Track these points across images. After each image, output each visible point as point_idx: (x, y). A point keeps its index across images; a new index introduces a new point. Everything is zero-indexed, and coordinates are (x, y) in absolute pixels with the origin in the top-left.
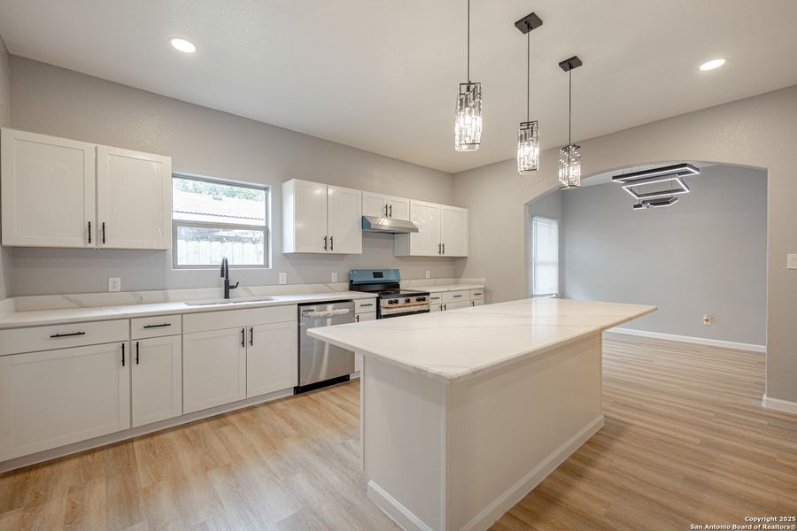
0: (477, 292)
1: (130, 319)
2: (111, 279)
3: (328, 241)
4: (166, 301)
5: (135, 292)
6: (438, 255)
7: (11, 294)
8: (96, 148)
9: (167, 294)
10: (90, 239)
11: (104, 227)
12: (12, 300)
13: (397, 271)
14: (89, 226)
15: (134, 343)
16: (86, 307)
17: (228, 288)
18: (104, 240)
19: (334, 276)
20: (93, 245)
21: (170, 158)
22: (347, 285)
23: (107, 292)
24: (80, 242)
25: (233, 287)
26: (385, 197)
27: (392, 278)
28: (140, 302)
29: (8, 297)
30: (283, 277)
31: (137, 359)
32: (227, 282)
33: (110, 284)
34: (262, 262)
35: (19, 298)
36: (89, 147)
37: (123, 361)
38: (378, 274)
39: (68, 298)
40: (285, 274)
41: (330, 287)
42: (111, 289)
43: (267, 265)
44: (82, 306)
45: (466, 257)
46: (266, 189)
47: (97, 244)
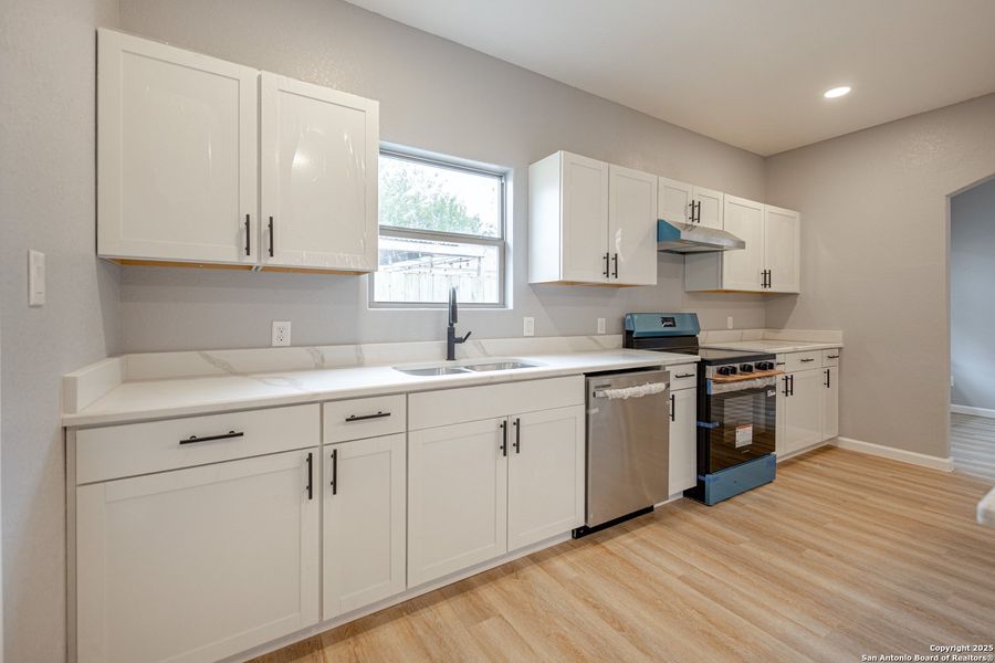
0: (831, 353)
1: (322, 403)
2: (276, 325)
3: (611, 262)
4: (359, 363)
5: (316, 351)
6: (762, 289)
7: (118, 349)
8: (259, 78)
9: (361, 350)
10: (248, 249)
11: (271, 226)
12: (116, 361)
13: (694, 316)
14: (248, 224)
15: (328, 451)
16: (236, 374)
18: (271, 251)
20: (252, 260)
21: (377, 103)
22: (619, 339)
23: (270, 346)
24: (229, 254)
25: (461, 341)
27: (686, 328)
28: (321, 366)
29: (111, 355)
30: (529, 324)
31: (334, 483)
32: (451, 332)
33: (276, 333)
34: (494, 299)
35: (129, 356)
36: (248, 74)
37: (310, 488)
38: (668, 320)
39: (207, 357)
40: (532, 319)
41: (596, 342)
42: (275, 342)
43: (503, 303)
44: (231, 372)
45: (796, 294)
46: (501, 176)
47: (259, 258)
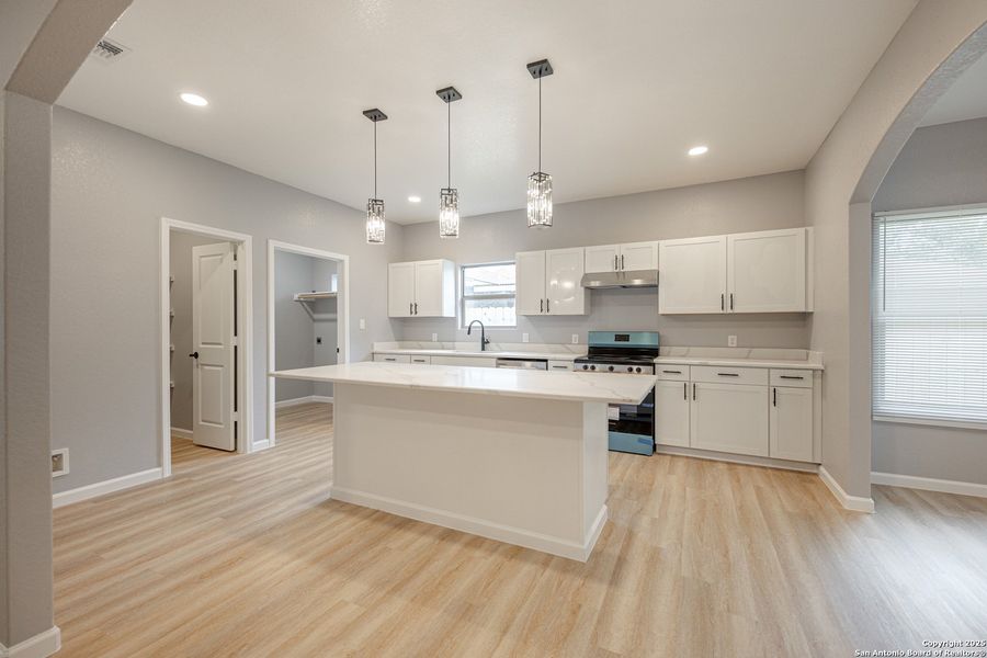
17: (484, 343)
19: (575, 338)
26: (615, 246)
32: (483, 339)
34: (513, 324)
43: (517, 326)
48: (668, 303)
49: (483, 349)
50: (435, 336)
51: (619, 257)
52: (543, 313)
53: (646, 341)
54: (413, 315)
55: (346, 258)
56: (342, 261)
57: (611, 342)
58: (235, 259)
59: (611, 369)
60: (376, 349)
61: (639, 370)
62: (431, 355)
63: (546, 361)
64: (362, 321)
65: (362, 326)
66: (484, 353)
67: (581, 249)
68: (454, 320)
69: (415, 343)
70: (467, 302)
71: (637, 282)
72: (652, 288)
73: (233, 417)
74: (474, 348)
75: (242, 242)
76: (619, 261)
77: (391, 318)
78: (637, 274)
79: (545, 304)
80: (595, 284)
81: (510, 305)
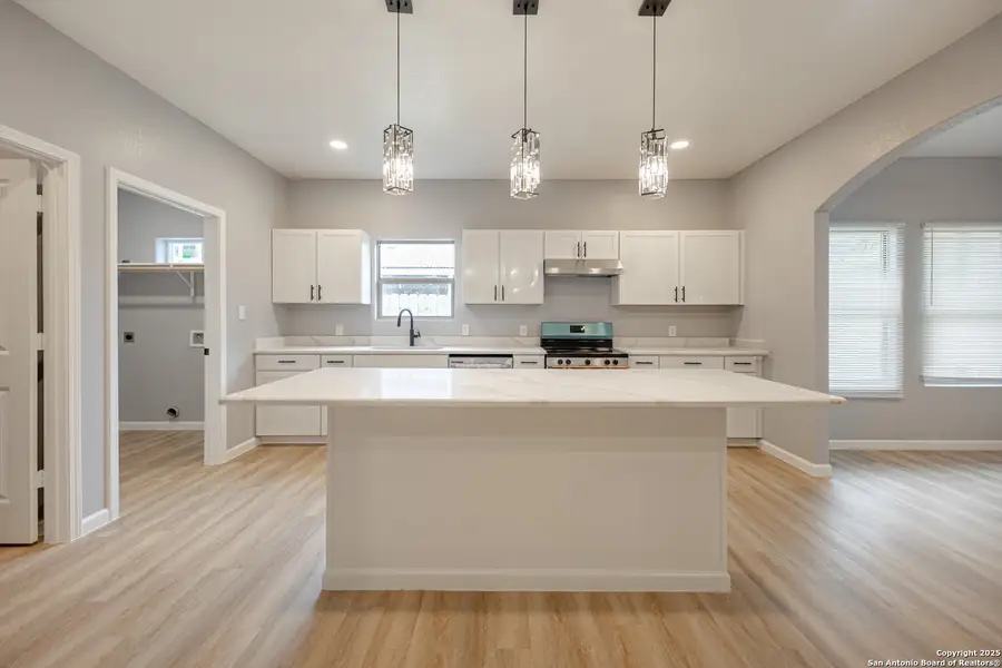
1: (320, 355)
5: (351, 336)
6: (674, 303)
10: (312, 297)
14: (312, 288)
17: (413, 337)
18: (320, 297)
19: (523, 329)
22: (538, 340)
23: (335, 336)
24: (305, 299)
26: (578, 232)
28: (353, 345)
30: (465, 328)
32: (412, 331)
34: (448, 314)
38: (576, 329)
40: (467, 326)
42: (337, 334)
43: (453, 316)
45: (740, 307)
47: (317, 301)
48: (627, 294)
49: (412, 344)
50: (340, 330)
51: (582, 245)
52: (497, 302)
53: (601, 332)
54: (314, 301)
55: (221, 213)
56: (214, 217)
57: (566, 333)
58: (40, 191)
59: (588, 363)
60: (259, 349)
61: (616, 363)
62: (353, 354)
63: (511, 356)
64: (242, 309)
65: (242, 316)
66: (413, 350)
67: (541, 232)
68: (368, 307)
69: (306, 339)
70: (385, 286)
71: (595, 271)
72: (610, 278)
73: (35, 479)
74: (400, 343)
75: (58, 163)
76: (582, 248)
77: (275, 305)
78: (596, 263)
79: (500, 291)
80: (555, 270)
81: (443, 292)
